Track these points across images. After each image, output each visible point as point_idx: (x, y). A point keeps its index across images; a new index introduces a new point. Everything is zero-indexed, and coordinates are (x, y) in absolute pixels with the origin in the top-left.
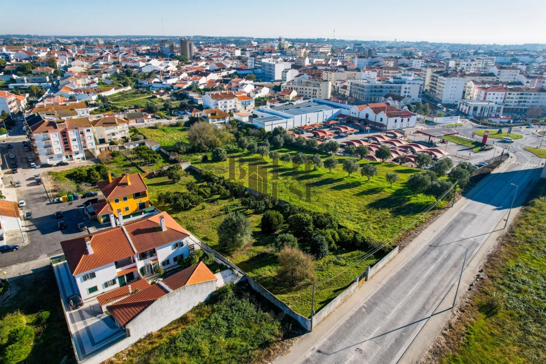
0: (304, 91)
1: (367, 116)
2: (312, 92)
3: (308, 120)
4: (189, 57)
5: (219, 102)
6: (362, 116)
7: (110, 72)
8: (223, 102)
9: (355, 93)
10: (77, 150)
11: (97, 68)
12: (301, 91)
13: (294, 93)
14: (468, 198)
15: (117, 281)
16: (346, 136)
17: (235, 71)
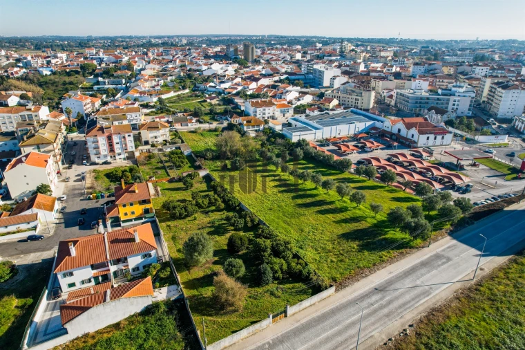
0: (347, 100)
1: (399, 130)
2: (354, 101)
3: (338, 132)
4: (250, 60)
5: (258, 109)
6: (395, 131)
7: (174, 75)
8: (261, 109)
9: (401, 103)
10: (120, 151)
11: (166, 71)
12: (344, 99)
13: (335, 102)
14: (455, 238)
15: (93, 280)
16: (371, 151)
17: (287, 76)
